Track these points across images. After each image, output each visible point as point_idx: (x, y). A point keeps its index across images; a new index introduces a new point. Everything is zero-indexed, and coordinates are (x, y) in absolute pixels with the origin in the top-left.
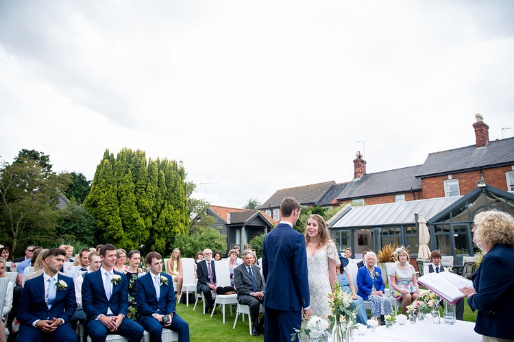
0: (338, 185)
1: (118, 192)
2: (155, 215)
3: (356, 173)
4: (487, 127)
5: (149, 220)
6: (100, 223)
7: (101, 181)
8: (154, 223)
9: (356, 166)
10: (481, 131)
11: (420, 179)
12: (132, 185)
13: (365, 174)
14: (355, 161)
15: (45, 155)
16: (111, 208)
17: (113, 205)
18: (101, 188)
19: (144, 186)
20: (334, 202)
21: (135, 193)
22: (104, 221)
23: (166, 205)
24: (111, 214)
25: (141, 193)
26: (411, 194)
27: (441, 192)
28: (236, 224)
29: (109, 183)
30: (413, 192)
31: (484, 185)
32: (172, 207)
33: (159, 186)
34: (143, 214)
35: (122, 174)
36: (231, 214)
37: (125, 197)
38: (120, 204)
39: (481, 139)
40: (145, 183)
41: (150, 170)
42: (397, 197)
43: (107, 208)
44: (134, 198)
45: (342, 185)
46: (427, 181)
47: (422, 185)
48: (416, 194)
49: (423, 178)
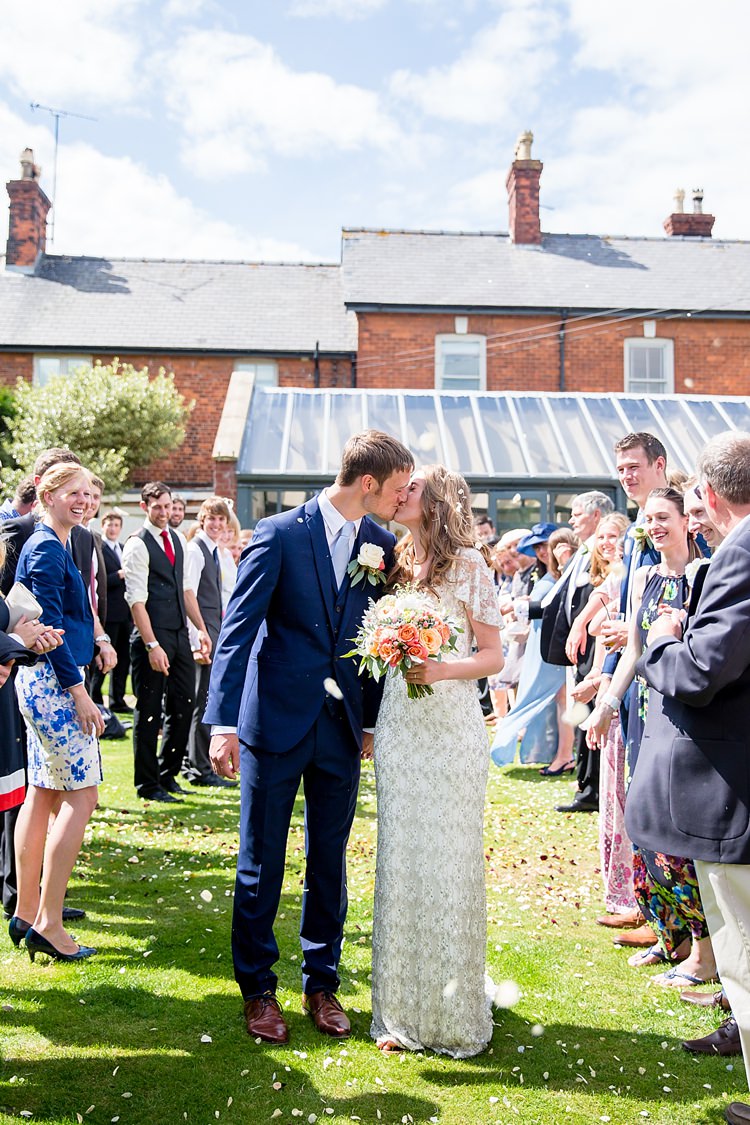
9: (19, 212)
30: (317, 358)
46: (379, 326)
47: (361, 340)
48: (325, 366)
49: (366, 312)
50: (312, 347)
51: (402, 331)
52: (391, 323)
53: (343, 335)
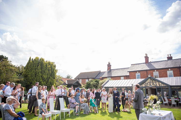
0: (102, 72)
1: (35, 72)
2: (47, 81)
3: (108, 69)
4: (148, 58)
5: (45, 82)
6: (28, 83)
7: (29, 68)
8: (46, 83)
9: (108, 67)
10: (147, 59)
11: (129, 72)
12: (40, 70)
13: (111, 69)
14: (108, 65)
15: (6, 57)
16: (33, 78)
17: (33, 77)
18: (29, 71)
19: (44, 71)
20: (101, 78)
21: (41, 73)
22: (30, 82)
23: (50, 77)
24: (32, 80)
25: (43, 73)
26: (126, 77)
27: (135, 77)
28: (70, 84)
29: (32, 69)
30: (126, 76)
31: (150, 76)
32: (52, 78)
33: (48, 71)
34: (43, 80)
35: (37, 66)
36: (67, 80)
37: (38, 74)
38: (36, 77)
39: (147, 61)
40: (44, 70)
41: (46, 65)
42: (121, 78)
43: (31, 78)
44: (41, 75)
45: (103, 72)
46: (131, 73)
47: (129, 74)
48: (127, 77)
49: (130, 72)
50: (126, 75)
51: (133, 73)
52: (132, 73)
53: (128, 74)
